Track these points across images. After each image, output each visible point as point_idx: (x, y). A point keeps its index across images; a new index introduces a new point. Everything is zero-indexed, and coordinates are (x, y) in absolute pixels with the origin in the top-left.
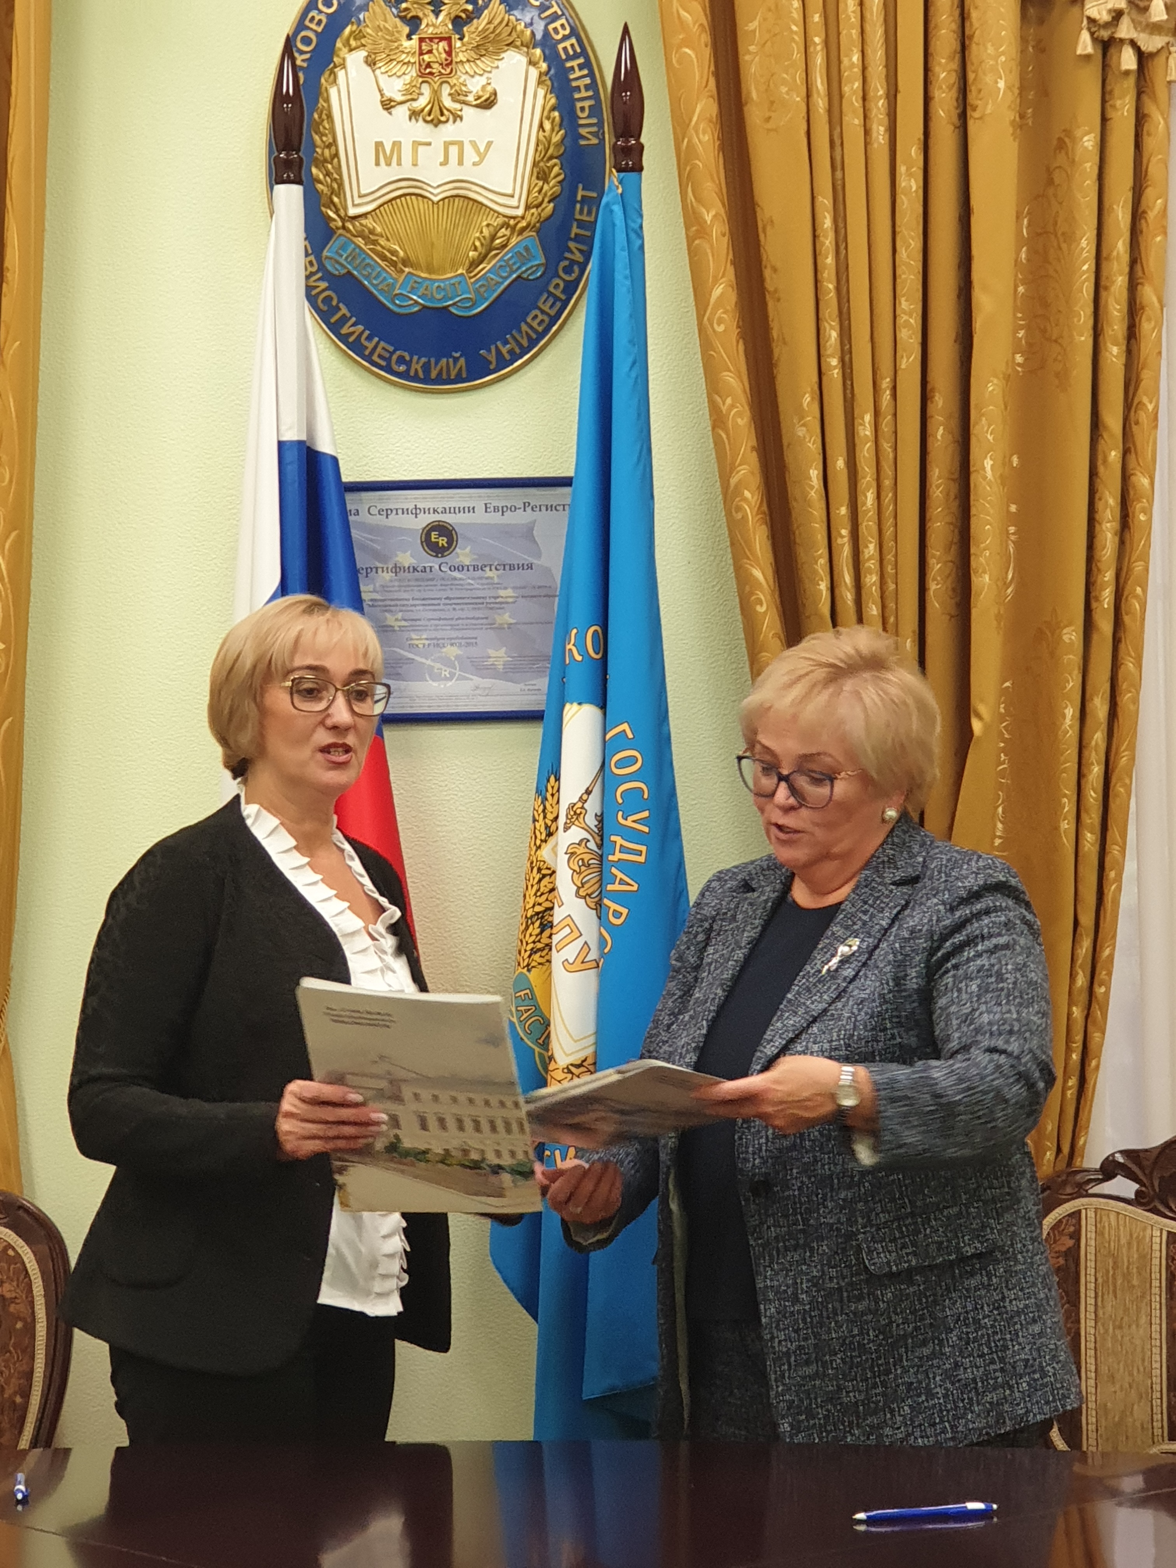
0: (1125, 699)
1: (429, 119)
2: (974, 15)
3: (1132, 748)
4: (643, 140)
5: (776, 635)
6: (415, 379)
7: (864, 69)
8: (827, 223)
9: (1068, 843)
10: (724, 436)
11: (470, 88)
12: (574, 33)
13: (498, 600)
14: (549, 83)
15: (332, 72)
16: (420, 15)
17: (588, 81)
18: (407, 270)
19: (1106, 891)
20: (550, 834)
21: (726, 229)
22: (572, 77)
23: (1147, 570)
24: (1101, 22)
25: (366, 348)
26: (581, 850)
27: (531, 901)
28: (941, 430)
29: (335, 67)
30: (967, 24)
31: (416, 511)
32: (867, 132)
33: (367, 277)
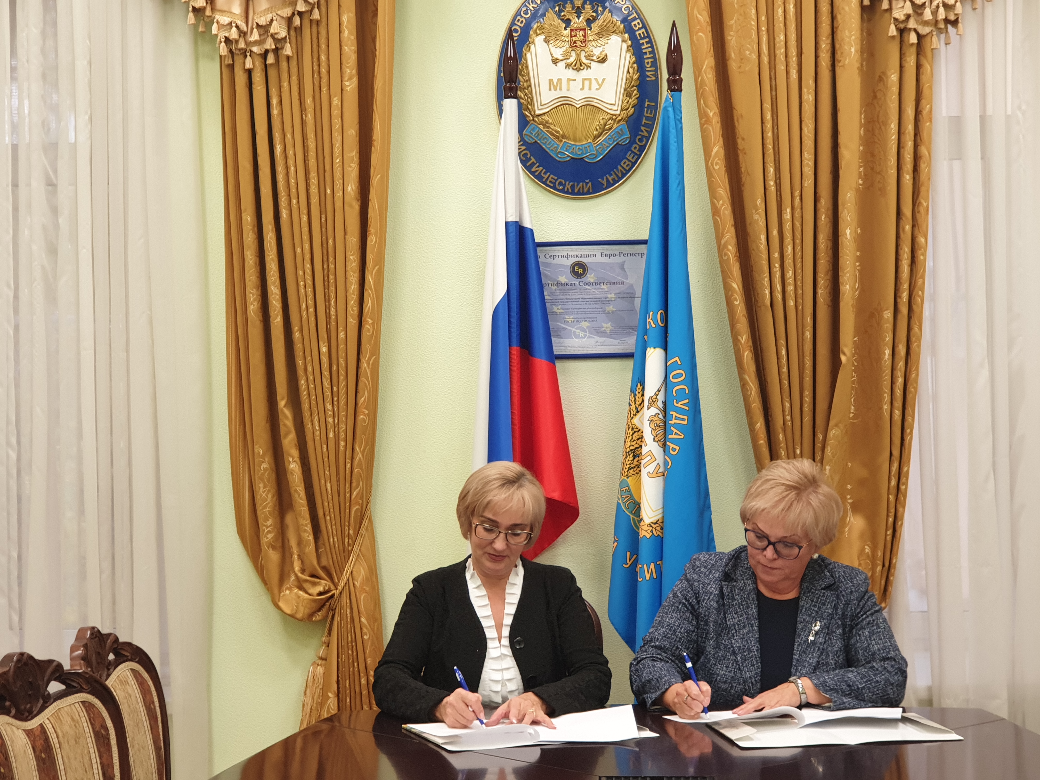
0: (914, 346)
1: (575, 68)
2: (839, 17)
3: (917, 369)
4: (682, 76)
5: (744, 315)
6: (567, 192)
7: (786, 43)
8: (768, 116)
9: (887, 415)
10: (719, 219)
11: (595, 52)
12: (644, 26)
13: (607, 299)
14: (632, 51)
15: (528, 46)
16: (571, 18)
17: (650, 49)
18: (564, 140)
19: (905, 438)
20: (638, 412)
21: (719, 120)
22: (643, 47)
23: (924, 283)
24: (901, 20)
25: (544, 178)
26: (656, 418)
27: (629, 444)
28: (823, 217)
29: (530, 43)
30: (835, 22)
31: (568, 257)
32: (788, 73)
33: (544, 144)
